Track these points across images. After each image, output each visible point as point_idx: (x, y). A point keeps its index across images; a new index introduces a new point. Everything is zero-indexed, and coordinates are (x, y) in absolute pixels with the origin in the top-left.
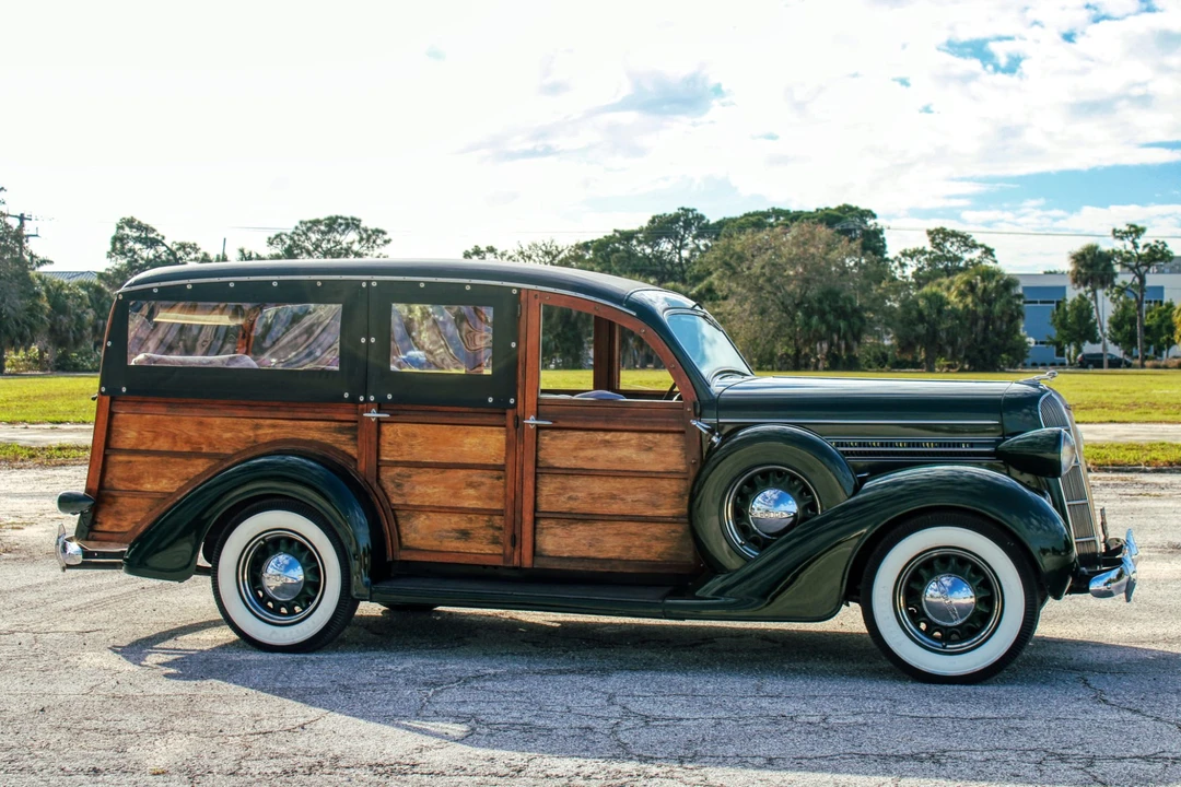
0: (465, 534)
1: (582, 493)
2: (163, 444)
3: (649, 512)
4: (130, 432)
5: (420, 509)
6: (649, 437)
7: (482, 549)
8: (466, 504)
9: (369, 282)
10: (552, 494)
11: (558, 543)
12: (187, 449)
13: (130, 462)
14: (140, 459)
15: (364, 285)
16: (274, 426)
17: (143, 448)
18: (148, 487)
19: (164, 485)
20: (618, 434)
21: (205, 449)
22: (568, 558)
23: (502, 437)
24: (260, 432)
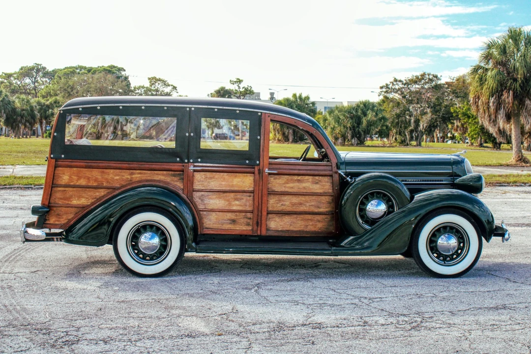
0: (234, 221)
1: (287, 203)
2: (83, 182)
3: (316, 210)
4: (65, 176)
5: (212, 211)
6: (317, 178)
7: (243, 227)
8: (234, 208)
9: (190, 108)
10: (273, 203)
11: (276, 225)
12: (95, 184)
13: (65, 190)
14: (71, 189)
15: (188, 109)
16: (140, 173)
17: (72, 184)
18: (75, 202)
19: (83, 201)
20: (304, 177)
21: (105, 184)
22: (281, 231)
23: (252, 178)
24: (134, 176)
